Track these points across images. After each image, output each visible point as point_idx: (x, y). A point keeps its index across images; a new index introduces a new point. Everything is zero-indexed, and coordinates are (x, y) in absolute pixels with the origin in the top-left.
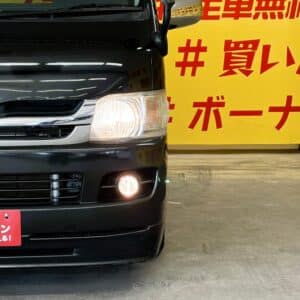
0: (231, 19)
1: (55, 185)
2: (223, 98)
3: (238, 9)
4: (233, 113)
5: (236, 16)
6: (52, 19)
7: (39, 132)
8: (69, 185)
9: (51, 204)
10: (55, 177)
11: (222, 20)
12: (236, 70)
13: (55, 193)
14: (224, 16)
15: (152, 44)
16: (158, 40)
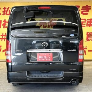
0: (88, 27)
2: (86, 47)
3: (90, 24)
4: (89, 51)
5: (90, 26)
11: (86, 27)
12: (90, 40)
14: (86, 26)
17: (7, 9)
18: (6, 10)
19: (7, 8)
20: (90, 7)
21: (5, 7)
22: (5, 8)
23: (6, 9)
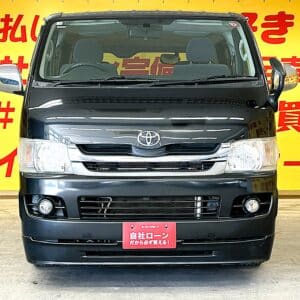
1: (199, 204)
4: (287, 164)
6: (196, 86)
7: (188, 166)
8: (209, 205)
9: (195, 219)
10: (199, 198)
12: (289, 127)
13: (199, 211)
15: (267, 104)
16: (272, 101)
17: (14, 20)
18: (11, 24)
19: (14, 17)
20: (292, 17)
21: (7, 16)
22: (7, 19)
23: (11, 20)
